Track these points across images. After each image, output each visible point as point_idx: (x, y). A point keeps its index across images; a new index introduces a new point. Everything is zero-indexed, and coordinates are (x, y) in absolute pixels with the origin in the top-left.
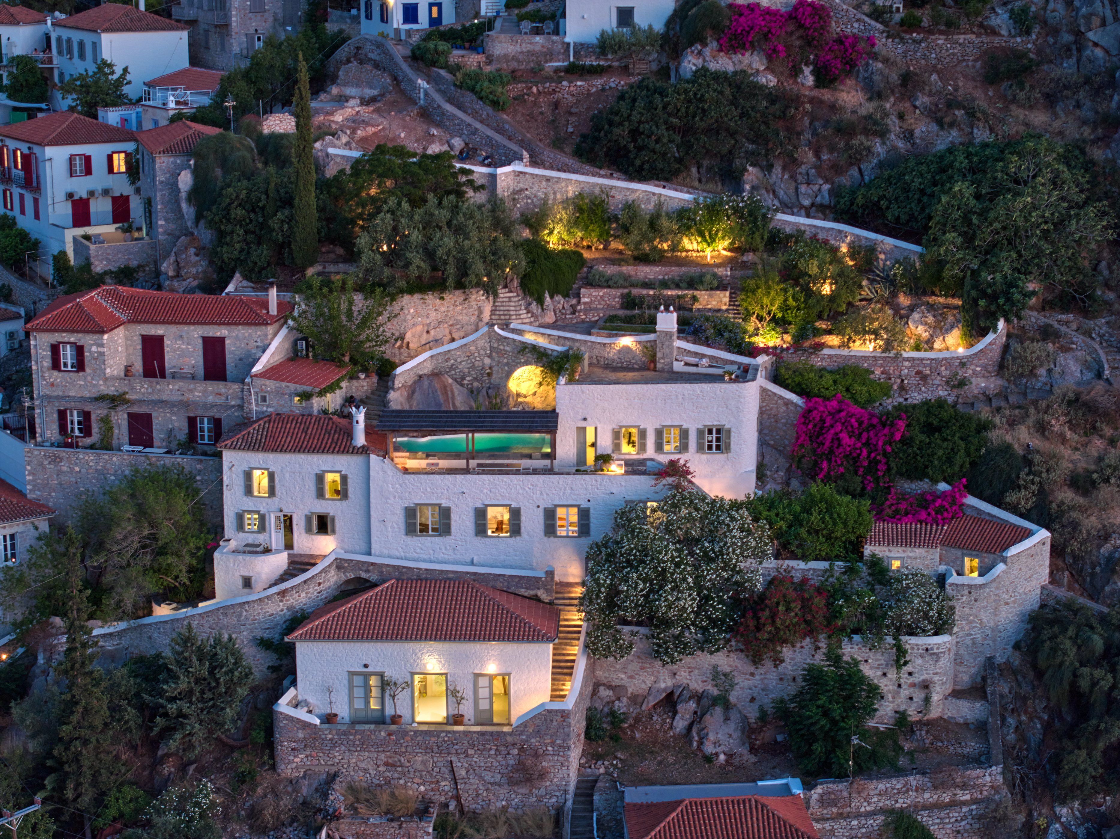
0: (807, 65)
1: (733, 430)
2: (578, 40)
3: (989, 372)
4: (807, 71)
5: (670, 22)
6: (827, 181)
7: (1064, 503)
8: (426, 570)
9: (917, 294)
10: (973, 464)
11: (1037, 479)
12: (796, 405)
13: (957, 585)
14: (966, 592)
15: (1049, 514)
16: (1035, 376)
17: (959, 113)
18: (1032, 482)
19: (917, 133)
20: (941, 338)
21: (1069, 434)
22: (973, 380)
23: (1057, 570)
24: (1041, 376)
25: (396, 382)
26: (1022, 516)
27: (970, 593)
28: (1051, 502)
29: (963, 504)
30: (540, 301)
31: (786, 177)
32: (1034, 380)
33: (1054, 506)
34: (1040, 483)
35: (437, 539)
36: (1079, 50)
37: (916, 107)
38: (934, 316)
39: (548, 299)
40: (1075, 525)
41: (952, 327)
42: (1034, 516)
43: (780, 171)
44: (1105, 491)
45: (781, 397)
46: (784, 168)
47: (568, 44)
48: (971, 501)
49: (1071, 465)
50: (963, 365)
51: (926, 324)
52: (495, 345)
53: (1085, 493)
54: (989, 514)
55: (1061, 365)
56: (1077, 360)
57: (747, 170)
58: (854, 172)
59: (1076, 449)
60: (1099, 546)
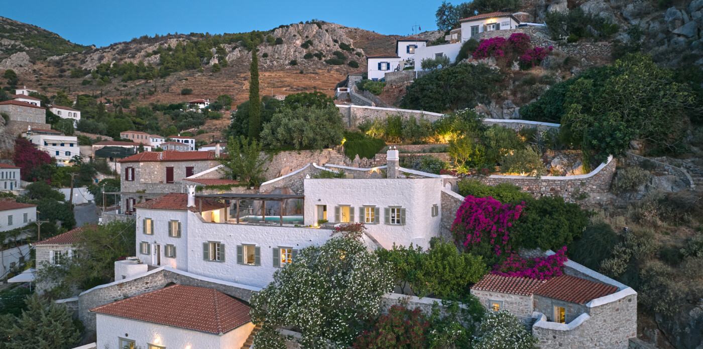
0: (517, 60)
1: (407, 210)
3: (603, 190)
4: (516, 64)
6: (518, 106)
7: (652, 270)
8: (201, 280)
9: (558, 149)
10: (576, 239)
11: (628, 251)
13: (542, 329)
14: (551, 336)
15: (639, 277)
16: (636, 191)
18: (625, 252)
20: (571, 171)
21: (659, 223)
22: (591, 194)
23: (648, 327)
24: (640, 191)
26: (615, 278)
27: (555, 337)
28: (641, 269)
29: (564, 266)
30: (353, 159)
31: (497, 106)
32: (635, 194)
33: (643, 272)
34: (632, 253)
35: (218, 264)
36: (669, 40)
37: (572, 73)
38: (568, 160)
39: (357, 158)
40: (663, 288)
41: (579, 165)
42: (625, 278)
43: (494, 104)
44: (691, 263)
45: (453, 197)
46: (497, 103)
47: (416, 72)
48: (570, 263)
49: (661, 244)
50: (583, 184)
51: (562, 164)
52: (313, 173)
53: (674, 264)
54: (583, 274)
55: (656, 183)
56: (668, 180)
57: (478, 105)
59: (667, 234)
60: (688, 310)
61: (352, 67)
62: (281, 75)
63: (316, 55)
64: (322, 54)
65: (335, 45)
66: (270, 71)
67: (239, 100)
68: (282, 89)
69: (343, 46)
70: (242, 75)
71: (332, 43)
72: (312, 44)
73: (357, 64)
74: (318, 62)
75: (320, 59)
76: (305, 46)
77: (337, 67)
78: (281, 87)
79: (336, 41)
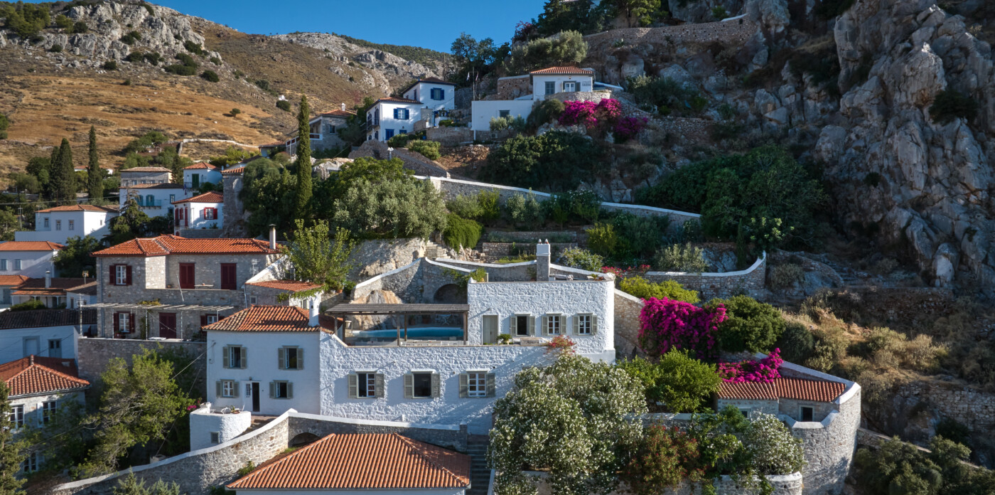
0: (610, 131)
1: (598, 316)
2: (479, 129)
3: (760, 286)
4: (610, 135)
5: (530, 117)
6: (629, 187)
11: (829, 348)
12: (637, 304)
13: (800, 430)
14: (809, 435)
17: (701, 153)
19: (678, 164)
25: (356, 294)
29: (780, 368)
30: (456, 248)
31: (604, 186)
35: (372, 401)
36: (761, 124)
37: (674, 151)
38: (714, 254)
39: (462, 248)
41: (728, 260)
43: (600, 184)
45: (626, 299)
46: (602, 182)
47: (473, 132)
48: (785, 364)
49: (847, 340)
52: (426, 270)
54: (804, 374)
55: (808, 279)
57: (580, 183)
58: (644, 183)
61: (208, 80)
62: (91, 83)
63: (148, 57)
64: (158, 55)
65: (176, 43)
66: (68, 76)
67: (19, 121)
68: (96, 108)
69: (188, 45)
70: (17, 79)
71: (173, 41)
72: (138, 38)
73: (216, 76)
74: (152, 68)
75: (155, 63)
76: (126, 40)
77: (185, 78)
78: (93, 104)
79: (177, 37)
